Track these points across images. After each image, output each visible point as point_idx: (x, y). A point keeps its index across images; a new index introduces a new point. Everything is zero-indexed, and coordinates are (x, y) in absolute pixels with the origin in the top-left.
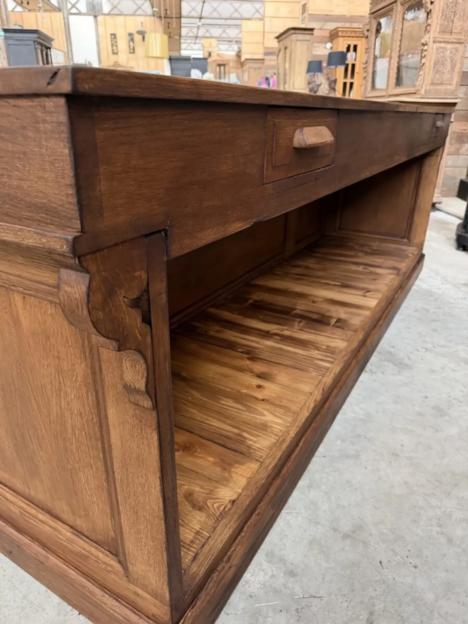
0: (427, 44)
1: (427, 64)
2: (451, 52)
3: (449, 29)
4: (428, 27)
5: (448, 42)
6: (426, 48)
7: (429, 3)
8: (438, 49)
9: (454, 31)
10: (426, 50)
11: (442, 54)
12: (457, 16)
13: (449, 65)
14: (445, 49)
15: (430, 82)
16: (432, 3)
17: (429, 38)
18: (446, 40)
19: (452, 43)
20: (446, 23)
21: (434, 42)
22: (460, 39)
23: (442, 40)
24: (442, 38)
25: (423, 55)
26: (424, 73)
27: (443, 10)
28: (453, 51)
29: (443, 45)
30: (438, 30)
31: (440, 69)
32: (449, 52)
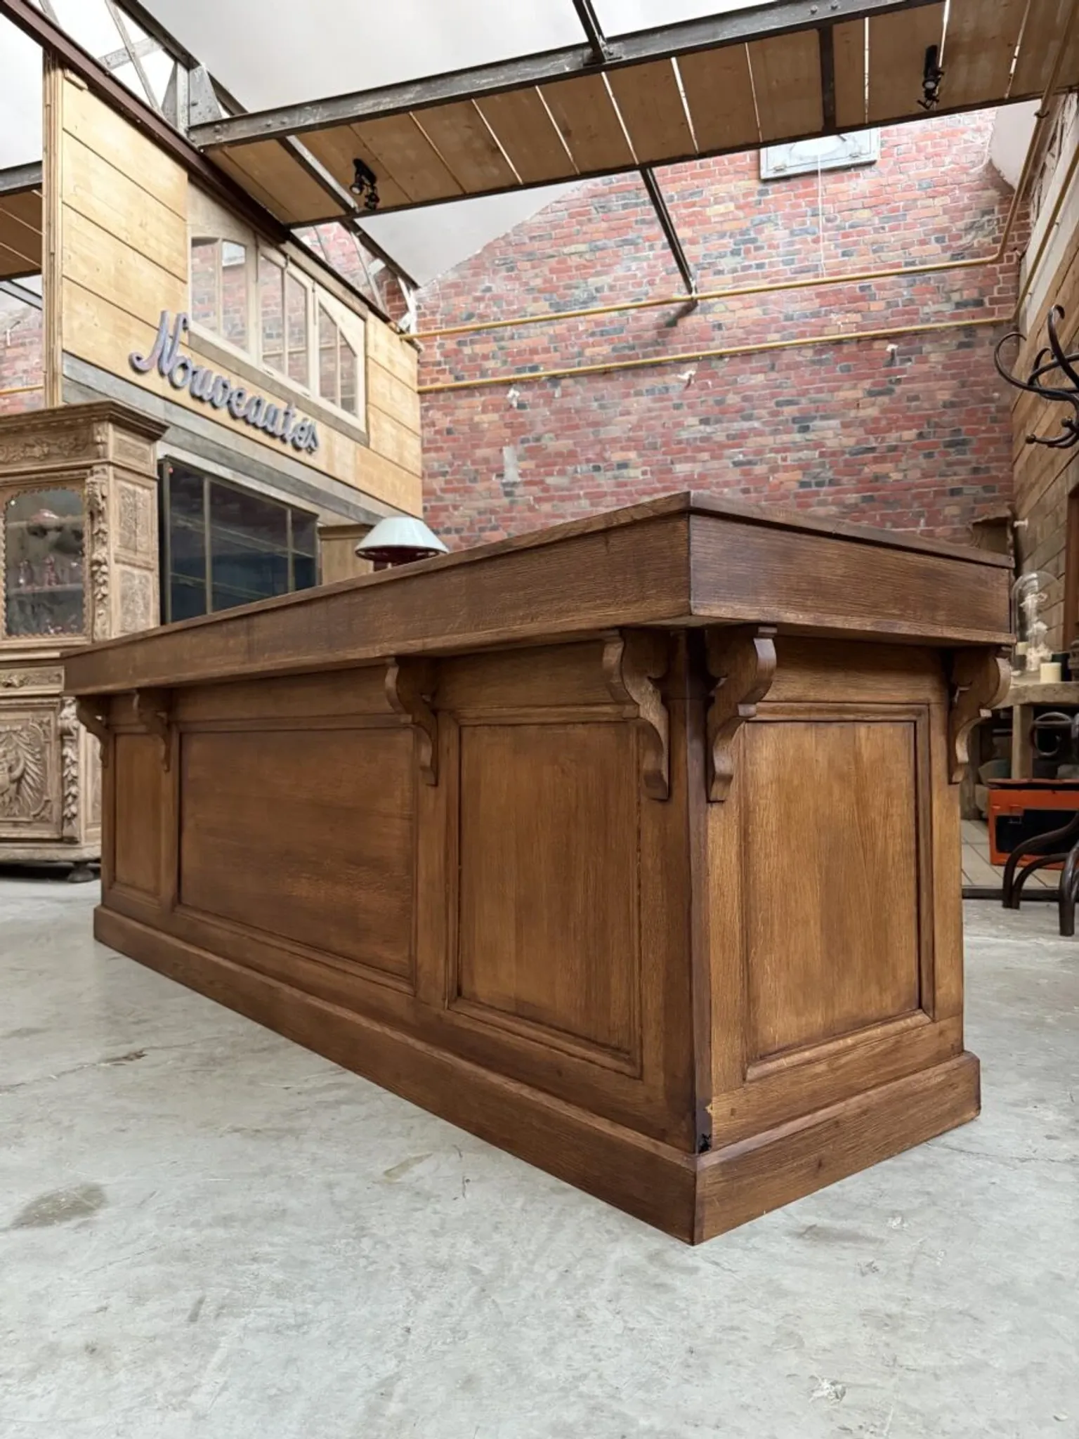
0: (105, 563)
1: (112, 596)
2: (141, 583)
3: (131, 545)
4: (101, 535)
5: (134, 565)
6: (104, 568)
7: (99, 499)
8: (123, 573)
9: (139, 548)
10: (104, 573)
11: (129, 584)
12: (140, 527)
13: (141, 603)
14: (133, 575)
15: (120, 628)
16: (103, 497)
17: (108, 554)
18: (132, 562)
19: (139, 567)
20: (127, 534)
21: (117, 561)
22: (147, 563)
23: (126, 560)
24: (126, 557)
25: (101, 580)
26: (109, 613)
27: (121, 514)
28: (144, 581)
29: (128, 568)
30: (118, 543)
31: (131, 608)
32: (137, 582)
